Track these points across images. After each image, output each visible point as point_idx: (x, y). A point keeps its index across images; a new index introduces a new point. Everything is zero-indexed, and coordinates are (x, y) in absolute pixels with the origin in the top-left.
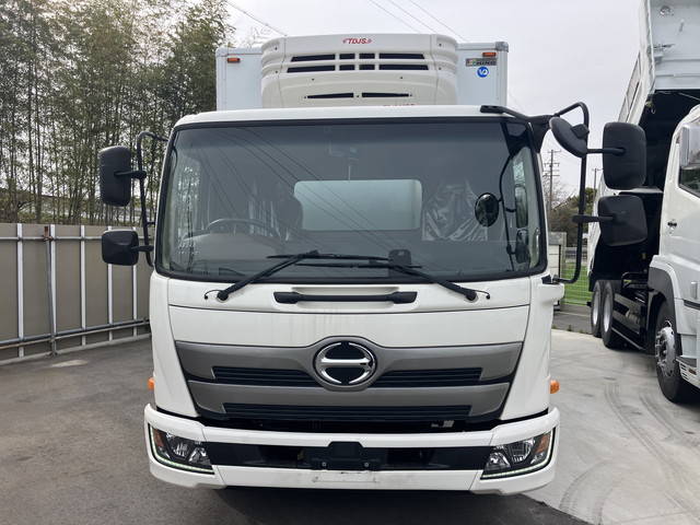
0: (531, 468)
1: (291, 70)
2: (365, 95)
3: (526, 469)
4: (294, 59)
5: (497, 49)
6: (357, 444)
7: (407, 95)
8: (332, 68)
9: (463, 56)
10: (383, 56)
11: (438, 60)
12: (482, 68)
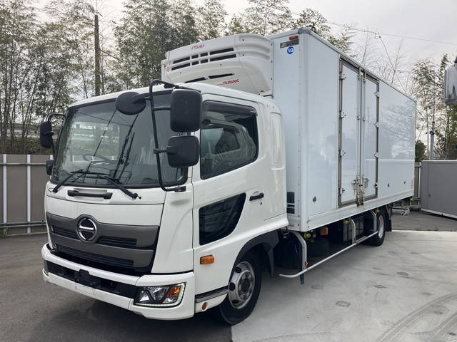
0: (162, 305)
1: (173, 69)
2: (211, 77)
3: (159, 305)
4: (175, 62)
5: (299, 33)
6: (87, 272)
7: (231, 74)
8: (188, 65)
9: (278, 42)
10: (212, 53)
11: (241, 50)
12: (290, 48)
